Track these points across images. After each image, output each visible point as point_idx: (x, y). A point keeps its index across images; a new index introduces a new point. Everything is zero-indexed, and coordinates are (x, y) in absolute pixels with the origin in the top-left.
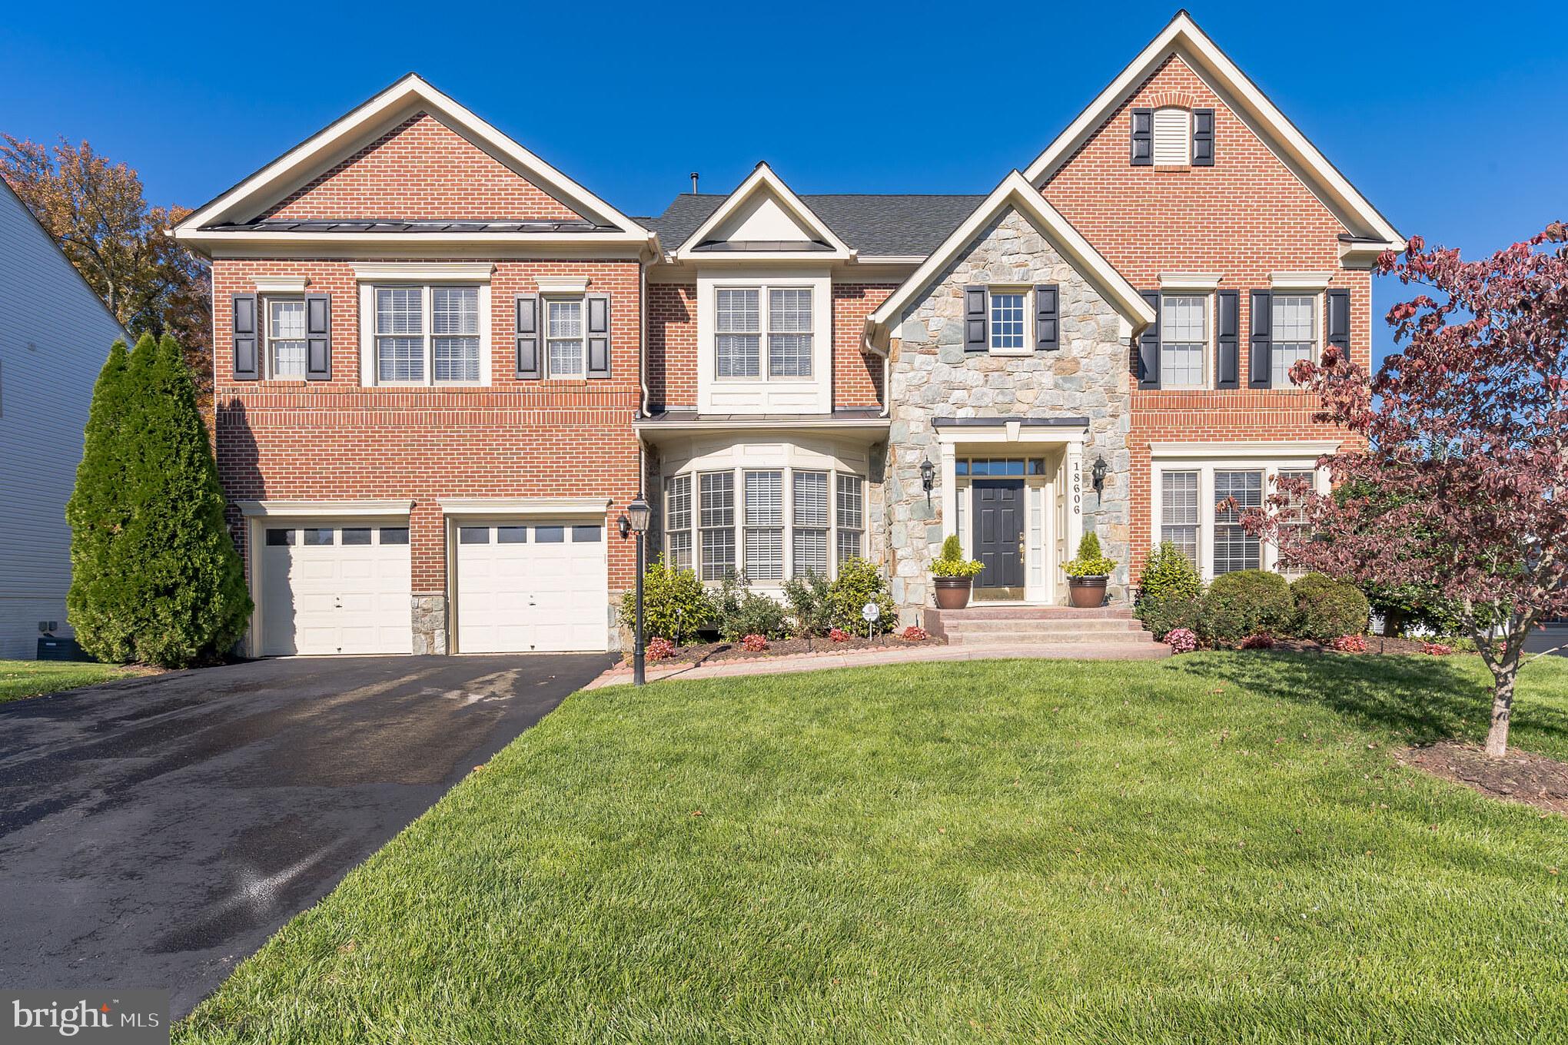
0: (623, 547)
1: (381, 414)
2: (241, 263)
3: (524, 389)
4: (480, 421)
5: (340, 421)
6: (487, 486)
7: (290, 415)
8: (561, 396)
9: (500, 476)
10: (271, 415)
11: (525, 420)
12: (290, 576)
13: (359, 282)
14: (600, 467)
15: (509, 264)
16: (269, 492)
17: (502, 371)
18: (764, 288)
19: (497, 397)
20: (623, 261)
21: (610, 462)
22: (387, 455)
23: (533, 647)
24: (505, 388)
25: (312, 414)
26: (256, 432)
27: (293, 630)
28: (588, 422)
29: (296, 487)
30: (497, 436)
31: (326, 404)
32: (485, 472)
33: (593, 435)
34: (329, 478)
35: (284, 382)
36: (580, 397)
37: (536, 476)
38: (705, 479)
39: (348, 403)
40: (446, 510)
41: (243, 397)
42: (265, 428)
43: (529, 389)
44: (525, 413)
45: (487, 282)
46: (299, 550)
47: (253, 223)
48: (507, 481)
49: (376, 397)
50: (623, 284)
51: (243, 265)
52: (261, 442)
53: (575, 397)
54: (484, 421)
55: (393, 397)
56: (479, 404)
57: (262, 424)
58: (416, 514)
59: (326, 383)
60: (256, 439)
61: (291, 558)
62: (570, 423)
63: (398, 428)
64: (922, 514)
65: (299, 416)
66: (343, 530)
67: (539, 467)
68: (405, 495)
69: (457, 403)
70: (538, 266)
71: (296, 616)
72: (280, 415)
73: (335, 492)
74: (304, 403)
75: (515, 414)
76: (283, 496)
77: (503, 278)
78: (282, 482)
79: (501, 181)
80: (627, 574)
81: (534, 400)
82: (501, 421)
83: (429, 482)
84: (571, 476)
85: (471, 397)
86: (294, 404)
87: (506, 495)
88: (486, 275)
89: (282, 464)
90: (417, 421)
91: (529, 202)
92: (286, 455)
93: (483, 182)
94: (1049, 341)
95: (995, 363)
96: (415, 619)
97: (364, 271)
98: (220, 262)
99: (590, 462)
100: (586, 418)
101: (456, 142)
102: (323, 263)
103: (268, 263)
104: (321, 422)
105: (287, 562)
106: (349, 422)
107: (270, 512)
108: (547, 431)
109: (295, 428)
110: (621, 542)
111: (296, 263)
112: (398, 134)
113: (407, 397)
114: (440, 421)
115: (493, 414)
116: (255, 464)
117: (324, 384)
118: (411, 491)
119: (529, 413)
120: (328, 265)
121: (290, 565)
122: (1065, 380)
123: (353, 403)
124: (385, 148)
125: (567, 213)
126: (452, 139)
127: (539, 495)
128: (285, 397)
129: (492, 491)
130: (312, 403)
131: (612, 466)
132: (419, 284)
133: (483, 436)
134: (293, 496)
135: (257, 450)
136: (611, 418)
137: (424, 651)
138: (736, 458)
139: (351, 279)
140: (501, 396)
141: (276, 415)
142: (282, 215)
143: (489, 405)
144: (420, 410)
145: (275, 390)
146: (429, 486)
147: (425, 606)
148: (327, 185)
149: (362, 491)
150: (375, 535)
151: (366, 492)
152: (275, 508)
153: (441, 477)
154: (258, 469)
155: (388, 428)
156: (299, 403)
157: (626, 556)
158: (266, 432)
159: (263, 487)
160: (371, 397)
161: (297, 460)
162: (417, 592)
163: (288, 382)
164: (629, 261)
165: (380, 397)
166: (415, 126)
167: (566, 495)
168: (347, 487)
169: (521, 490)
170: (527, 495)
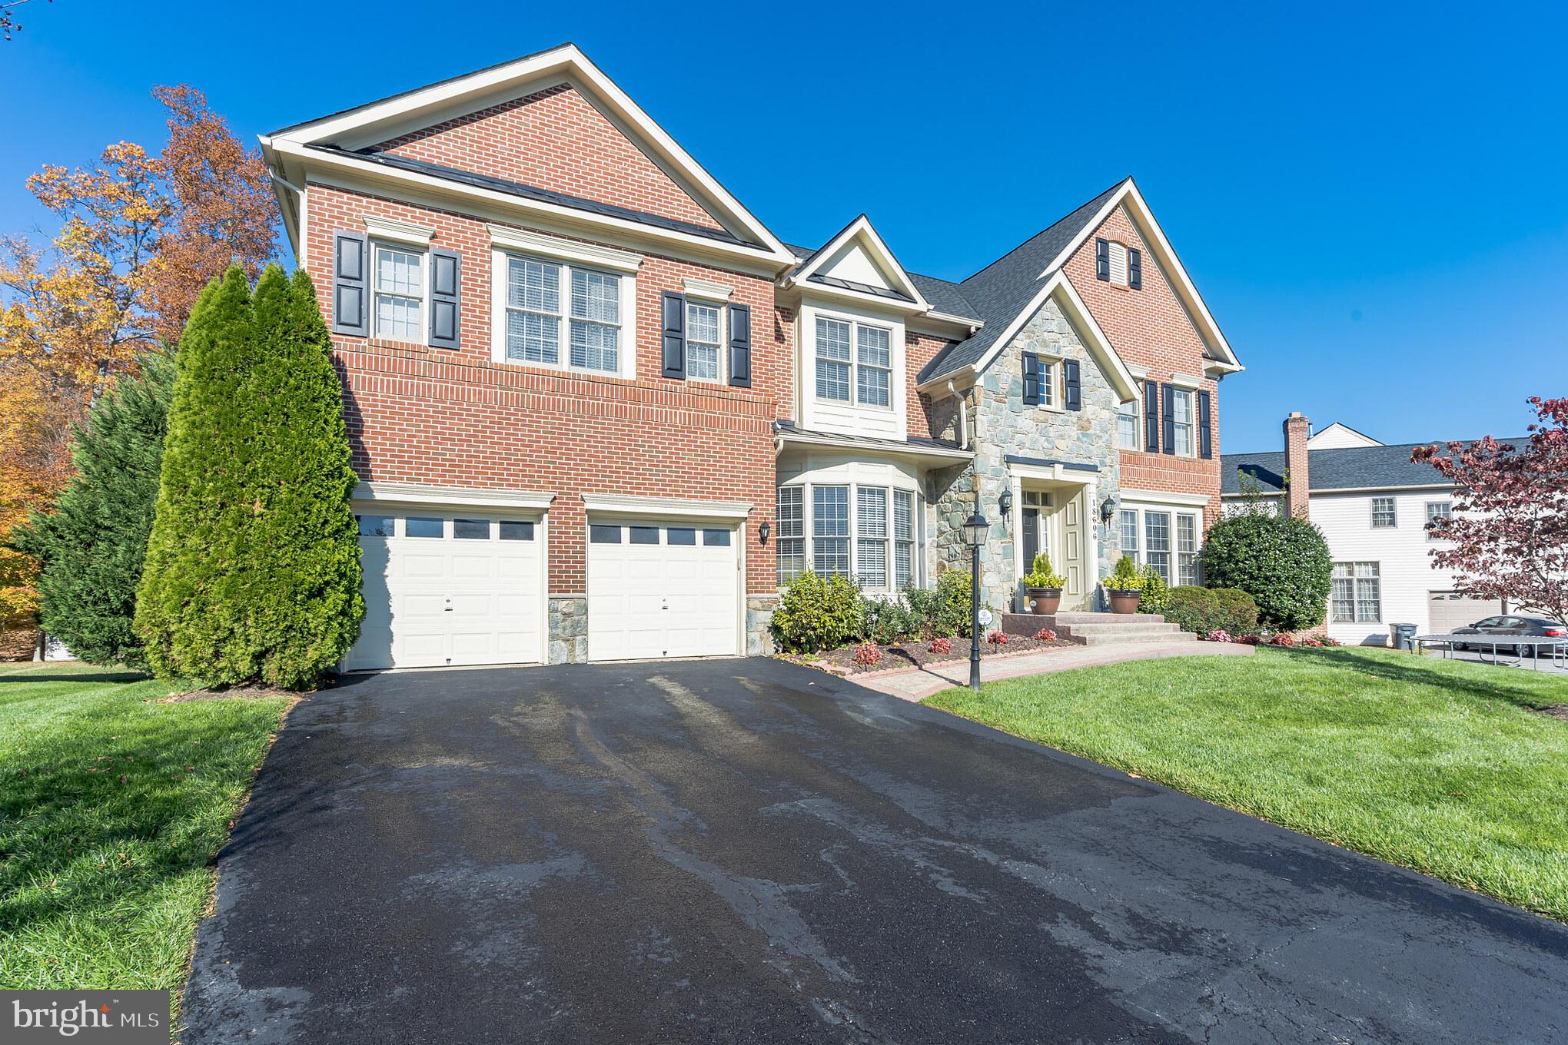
0: (761, 552)
1: (518, 395)
2: (346, 196)
3: (671, 387)
4: (626, 415)
5: (469, 398)
6: (632, 483)
7: (406, 383)
8: (706, 400)
9: (645, 474)
10: (382, 381)
11: (671, 419)
12: (385, 574)
13: (494, 246)
14: (741, 472)
15: (655, 259)
16: (376, 472)
17: (648, 366)
18: (855, 324)
19: (643, 392)
20: (761, 278)
21: (750, 469)
22: (524, 440)
23: (665, 653)
24: (653, 385)
25: (435, 387)
26: (361, 399)
27: (389, 637)
28: (731, 428)
29: (412, 468)
30: (643, 432)
31: (453, 376)
32: (630, 468)
33: (735, 441)
34: (454, 461)
35: (402, 344)
36: (723, 402)
37: (681, 477)
38: (818, 490)
39: (480, 378)
40: (588, 506)
41: (345, 354)
42: (372, 395)
43: (676, 388)
44: (671, 412)
45: (634, 274)
46: (399, 543)
47: (366, 153)
48: (652, 480)
49: (512, 376)
50: (761, 300)
51: (348, 198)
52: (367, 410)
53: (719, 402)
54: (630, 416)
55: (533, 379)
56: (626, 397)
57: (370, 390)
58: (556, 509)
59: (453, 352)
60: (360, 407)
61: (388, 551)
62: (714, 426)
63: (538, 412)
64: (999, 534)
65: (418, 387)
66: (456, 521)
67: (684, 468)
68: (543, 487)
69: (603, 393)
70: (684, 267)
71: (394, 622)
72: (394, 382)
73: (461, 477)
74: (425, 372)
75: (661, 412)
76: (394, 478)
77: (650, 272)
78: (394, 462)
79: (647, 175)
80: (765, 579)
81: (680, 400)
82: (648, 417)
83: (570, 474)
84: (715, 479)
85: (617, 389)
86: (413, 370)
87: (651, 494)
88: (635, 267)
89: (395, 440)
90: (559, 407)
91: (675, 203)
92: (400, 430)
93: (630, 172)
94: (1074, 403)
95: (1042, 416)
96: (553, 625)
97: (501, 235)
98: (317, 188)
99: (732, 467)
100: (729, 424)
101: (602, 124)
102: (452, 217)
103: (383, 203)
104: (446, 396)
105: (383, 556)
106: (480, 399)
107: (378, 496)
108: (692, 432)
109: (412, 399)
110: (760, 548)
111: (418, 210)
112: (540, 99)
113: (549, 380)
114: (584, 411)
115: (639, 409)
116: (358, 437)
117: (450, 354)
118: (550, 483)
119: (676, 413)
120: (457, 221)
121: (388, 560)
122: (1084, 435)
123: (485, 379)
124: (525, 110)
125: (711, 222)
126: (599, 120)
127: (684, 496)
128: (401, 363)
129: (637, 489)
130: (436, 373)
131: (753, 473)
132: (559, 261)
133: (629, 431)
134: (408, 479)
135: (361, 421)
136: (752, 426)
137: (563, 659)
138: (851, 474)
139: (485, 242)
140: (648, 392)
141: (388, 381)
142: (402, 151)
143: (635, 400)
144: (561, 396)
145: (389, 352)
146: (570, 479)
147: (566, 610)
148: (458, 132)
149: (494, 479)
150: (495, 529)
151: (497, 480)
152: (383, 491)
153: (583, 470)
154: (362, 443)
155: (525, 411)
156: (419, 371)
157: (765, 561)
158: (374, 400)
159: (368, 465)
160: (507, 375)
161: (414, 436)
162: (556, 595)
163: (408, 345)
164: (765, 279)
165: (517, 377)
166: (559, 96)
167: (709, 498)
168: (476, 473)
169: (666, 490)
170: (672, 495)
